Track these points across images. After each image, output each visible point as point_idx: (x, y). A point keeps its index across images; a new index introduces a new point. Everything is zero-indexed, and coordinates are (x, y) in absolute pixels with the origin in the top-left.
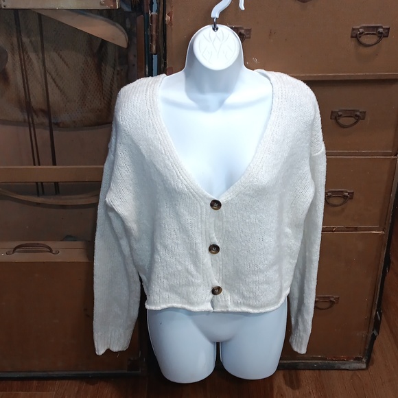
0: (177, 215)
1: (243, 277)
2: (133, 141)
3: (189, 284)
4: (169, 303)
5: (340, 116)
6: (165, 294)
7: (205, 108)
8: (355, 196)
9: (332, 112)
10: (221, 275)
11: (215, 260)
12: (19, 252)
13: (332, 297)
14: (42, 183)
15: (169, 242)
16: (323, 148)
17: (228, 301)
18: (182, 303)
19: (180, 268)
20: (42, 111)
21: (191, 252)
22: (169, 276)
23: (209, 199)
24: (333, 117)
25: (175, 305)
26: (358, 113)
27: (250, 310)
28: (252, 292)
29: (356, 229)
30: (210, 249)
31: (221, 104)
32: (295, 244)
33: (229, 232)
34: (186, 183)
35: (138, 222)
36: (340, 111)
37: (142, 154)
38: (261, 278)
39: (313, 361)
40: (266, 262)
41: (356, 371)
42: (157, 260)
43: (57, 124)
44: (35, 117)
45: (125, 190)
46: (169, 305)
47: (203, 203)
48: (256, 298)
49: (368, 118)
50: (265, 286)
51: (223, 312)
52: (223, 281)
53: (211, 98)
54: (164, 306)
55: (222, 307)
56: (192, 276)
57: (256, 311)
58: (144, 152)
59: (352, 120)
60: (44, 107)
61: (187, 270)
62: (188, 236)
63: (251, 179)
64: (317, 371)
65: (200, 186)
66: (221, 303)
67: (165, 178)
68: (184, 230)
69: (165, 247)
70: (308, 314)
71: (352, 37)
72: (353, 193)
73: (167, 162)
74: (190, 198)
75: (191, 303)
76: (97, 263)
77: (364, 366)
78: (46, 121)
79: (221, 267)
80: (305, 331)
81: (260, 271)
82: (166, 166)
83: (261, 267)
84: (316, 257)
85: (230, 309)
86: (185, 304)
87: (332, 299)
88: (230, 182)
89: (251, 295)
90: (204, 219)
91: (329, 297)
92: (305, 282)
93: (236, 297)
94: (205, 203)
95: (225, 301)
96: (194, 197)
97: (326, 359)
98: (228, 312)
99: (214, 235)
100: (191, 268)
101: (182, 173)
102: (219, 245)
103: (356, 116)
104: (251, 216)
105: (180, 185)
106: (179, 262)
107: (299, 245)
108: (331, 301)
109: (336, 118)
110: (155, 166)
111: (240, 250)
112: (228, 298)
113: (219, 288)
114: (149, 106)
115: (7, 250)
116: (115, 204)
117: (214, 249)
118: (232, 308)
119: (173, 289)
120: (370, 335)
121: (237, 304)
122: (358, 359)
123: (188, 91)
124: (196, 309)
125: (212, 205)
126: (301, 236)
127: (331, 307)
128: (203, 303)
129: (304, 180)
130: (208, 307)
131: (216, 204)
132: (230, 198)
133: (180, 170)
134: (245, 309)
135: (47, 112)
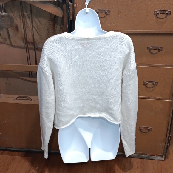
5: (151, 49)
8: (159, 84)
9: (148, 47)
14: (31, 72)
20: (32, 43)
26: (159, 48)
29: (159, 99)
36: (151, 47)
39: (141, 155)
41: (160, 161)
43: (37, 48)
44: (29, 45)
49: (164, 50)
59: (157, 51)
60: (32, 41)
64: (142, 159)
71: (154, 15)
72: (157, 83)
77: (163, 159)
78: (33, 47)
87: (149, 128)
91: (147, 128)
97: (146, 155)
103: (158, 49)
108: (148, 129)
109: (149, 50)
115: (14, 98)
120: (166, 146)
122: (161, 156)
127: (148, 132)
135: (33, 43)
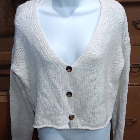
0: (48, 75)
1: (86, 110)
2: (23, 35)
3: (56, 114)
4: (45, 124)
5: (137, 23)
6: (43, 120)
7: (63, 15)
9: (133, 21)
10: (74, 109)
11: (71, 101)
13: (133, 120)
15: (44, 91)
16: (129, 39)
17: (78, 123)
18: (53, 124)
19: (50, 105)
21: (56, 96)
22: (45, 110)
23: (65, 66)
25: (49, 126)
27: (90, 128)
28: (91, 118)
30: (67, 94)
33: (78, 85)
34: (52, 57)
35: (30, 80)
36: (137, 21)
37: (28, 41)
38: (96, 110)
40: (98, 101)
42: (38, 101)
45: (21, 63)
46: (46, 126)
47: (62, 68)
48: (93, 121)
50: (98, 115)
51: (75, 129)
52: (75, 112)
54: (43, 126)
55: (75, 126)
56: (58, 109)
57: (93, 129)
58: (29, 40)
61: (55, 106)
62: (55, 87)
63: (89, 54)
65: (60, 58)
66: (74, 124)
67: (40, 54)
68: (52, 84)
69: (42, 93)
70: (122, 129)
73: (41, 45)
74: (55, 65)
75: (57, 125)
79: (74, 104)
80: (120, 138)
81: (95, 106)
82: (41, 47)
83: (96, 104)
85: (79, 128)
86: (54, 125)
87: (133, 121)
88: (77, 56)
89: (91, 120)
90: (63, 77)
91: (132, 120)
92: (120, 112)
93: (82, 121)
94: (64, 68)
95: (77, 123)
96: (57, 64)
98: (78, 129)
99: (69, 86)
100: (57, 105)
101: (49, 51)
102: (72, 92)
104: (90, 75)
106: (50, 102)
107: (117, 92)
108: (133, 122)
109: (135, 25)
110: (35, 48)
111: (83, 95)
112: (78, 121)
113: (73, 116)
114: (31, 14)
117: (69, 94)
118: (80, 127)
119: (47, 117)
121: (83, 125)
124: (60, 128)
125: (67, 69)
126: (117, 88)
127: (133, 124)
128: (64, 124)
129: (119, 56)
130: (67, 127)
131: (69, 69)
132: (77, 65)
133: (49, 49)
134: (87, 128)
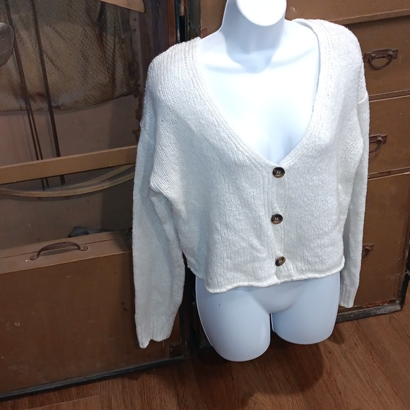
0: (238, 190)
1: (307, 243)
2: (178, 117)
3: (255, 259)
4: (234, 282)
5: (373, 58)
6: (230, 275)
7: (252, 69)
8: (388, 140)
9: (365, 55)
10: (283, 244)
11: (277, 230)
12: (44, 255)
13: (368, 245)
15: (230, 220)
16: (366, 95)
17: (292, 270)
18: (249, 281)
19: (244, 244)
20: (39, 95)
21: (255, 226)
22: (233, 256)
24: (367, 60)
25: (241, 284)
26: (391, 53)
27: (317, 275)
28: (318, 256)
29: (389, 173)
30: (273, 220)
31: (268, 62)
32: (346, 200)
33: (292, 199)
34: (247, 154)
36: (374, 52)
37: (190, 129)
38: (326, 240)
39: (349, 312)
40: (330, 223)
41: (393, 315)
42: (218, 241)
43: (58, 107)
44: (32, 103)
46: (235, 285)
47: (265, 173)
48: (322, 262)
49: (400, 57)
50: (330, 249)
52: (285, 250)
53: (256, 57)
54: (230, 287)
55: (284, 277)
56: (257, 250)
57: (323, 275)
59: (385, 60)
60: (42, 90)
62: (251, 210)
63: (313, 140)
64: (355, 321)
65: (261, 155)
66: (284, 274)
67: (222, 152)
68: (246, 204)
69: (227, 226)
72: (386, 137)
73: (222, 134)
74: (252, 169)
75: (258, 279)
76: (136, 254)
77: (398, 308)
78: (45, 105)
79: (283, 236)
81: (326, 234)
82: (222, 139)
83: (326, 229)
84: (362, 209)
85: (295, 278)
86: (252, 281)
87: (367, 247)
89: (317, 260)
90: (266, 189)
93: (299, 265)
94: (268, 173)
95: (288, 270)
96: (256, 167)
97: (362, 308)
98: (293, 281)
99: (276, 205)
100: (256, 242)
101: (241, 144)
102: (281, 214)
103: (389, 55)
104: (315, 178)
105: (241, 157)
106: (243, 239)
109: (369, 61)
110: (208, 140)
111: (303, 215)
112: (291, 266)
113: (283, 259)
114: (191, 75)
115: (30, 255)
116: (162, 187)
117: (277, 219)
118: (296, 277)
119: (237, 268)
120: (403, 276)
121: (302, 272)
122: (392, 302)
123: (230, 53)
124: (265, 284)
125: (274, 173)
126: (350, 190)
127: (366, 255)
128: (269, 277)
129: (354, 132)
131: (279, 172)
132: (292, 163)
133: (239, 141)
134: (311, 275)
135: (46, 96)
